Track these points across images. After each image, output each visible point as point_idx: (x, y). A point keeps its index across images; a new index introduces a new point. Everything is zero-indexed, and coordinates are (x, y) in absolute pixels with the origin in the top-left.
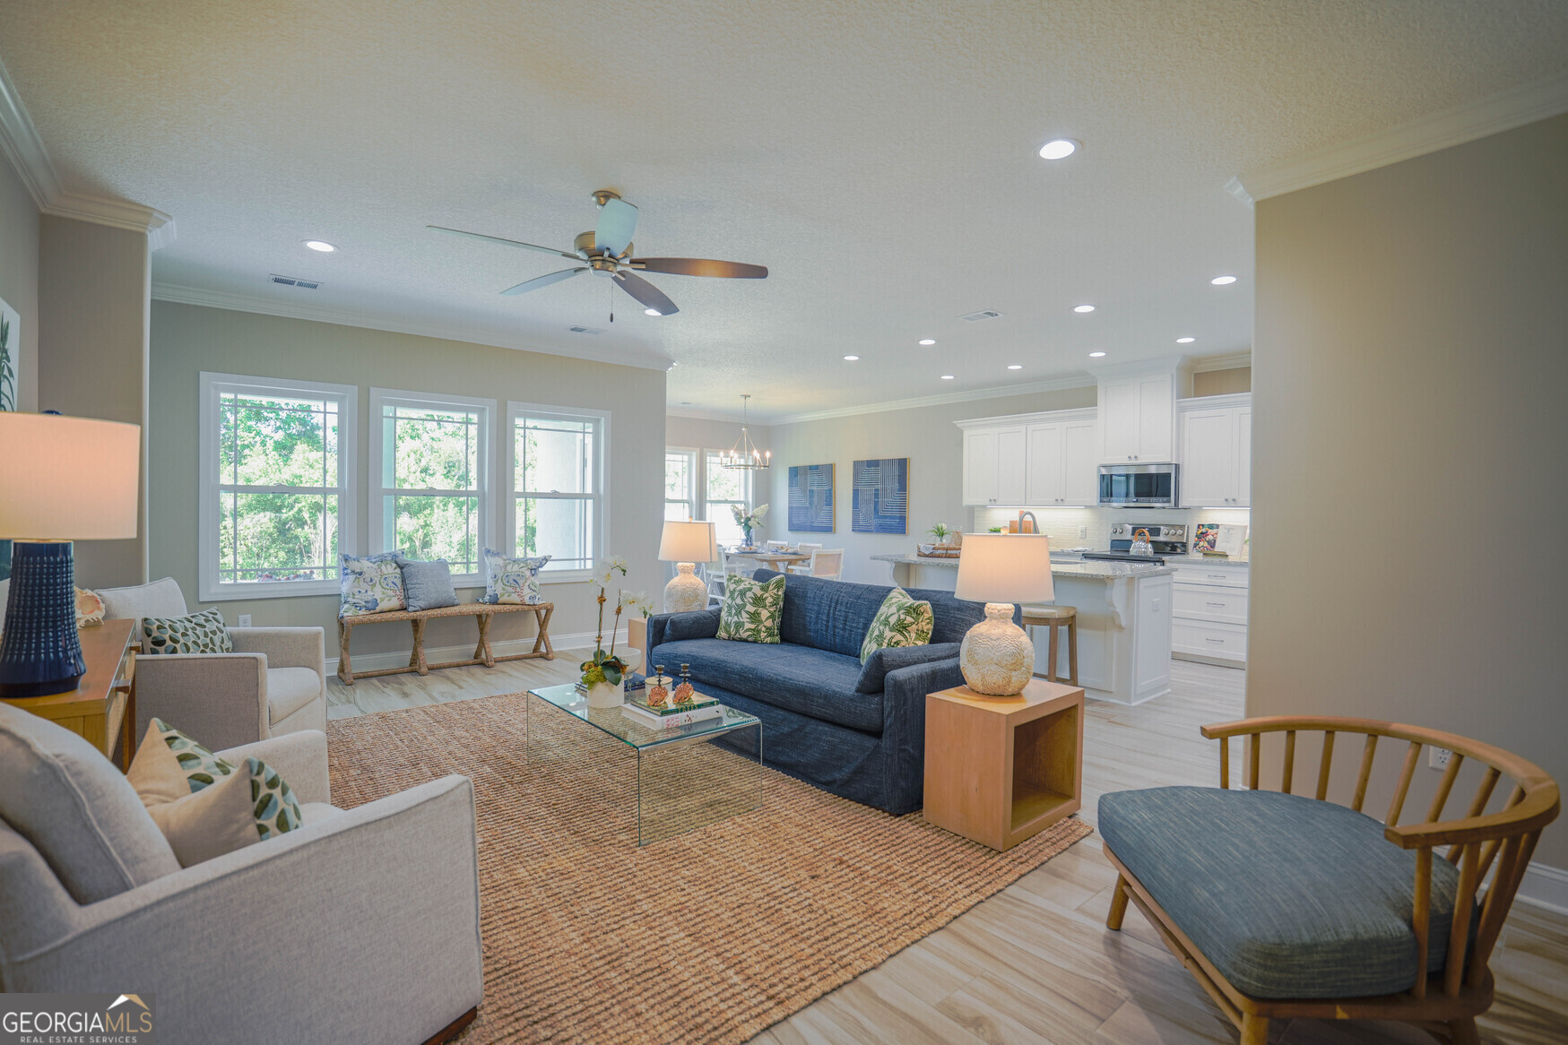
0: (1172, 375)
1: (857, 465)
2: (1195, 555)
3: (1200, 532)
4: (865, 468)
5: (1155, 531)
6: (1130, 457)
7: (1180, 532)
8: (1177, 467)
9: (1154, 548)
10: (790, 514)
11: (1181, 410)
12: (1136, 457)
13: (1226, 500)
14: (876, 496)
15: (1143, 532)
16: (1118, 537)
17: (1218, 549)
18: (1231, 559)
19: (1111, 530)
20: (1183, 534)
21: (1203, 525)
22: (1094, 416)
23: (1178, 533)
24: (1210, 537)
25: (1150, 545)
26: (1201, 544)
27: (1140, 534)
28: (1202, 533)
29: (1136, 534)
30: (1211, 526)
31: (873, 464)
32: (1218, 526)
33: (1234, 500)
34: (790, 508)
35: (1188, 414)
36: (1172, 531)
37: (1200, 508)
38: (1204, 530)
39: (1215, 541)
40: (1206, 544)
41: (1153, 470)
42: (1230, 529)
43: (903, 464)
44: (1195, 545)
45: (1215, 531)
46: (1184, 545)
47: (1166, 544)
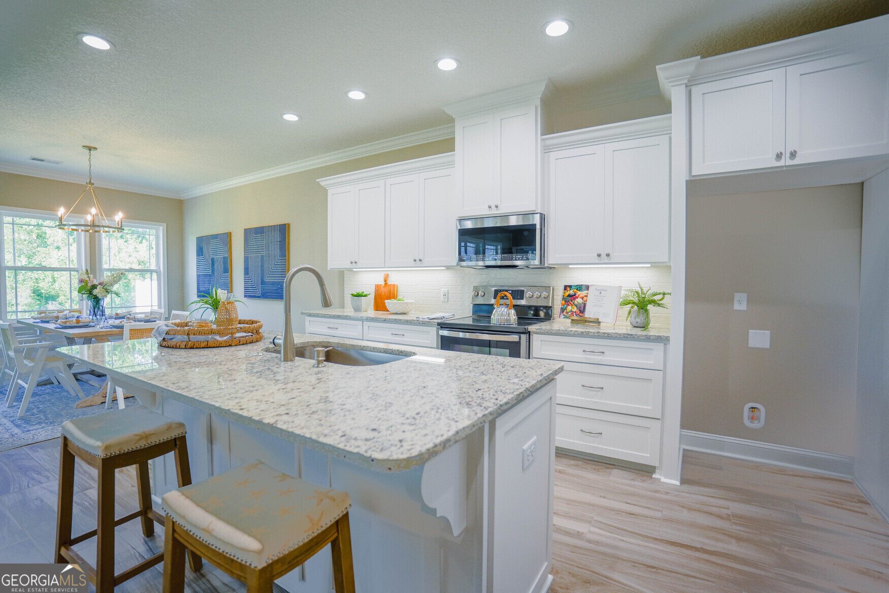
0: (536, 108)
1: (247, 232)
2: (560, 323)
3: (567, 294)
4: (253, 234)
5: (518, 294)
6: (490, 207)
7: (545, 294)
8: (543, 218)
9: (517, 314)
10: (198, 281)
11: (547, 149)
12: (497, 207)
13: (599, 255)
14: (262, 260)
15: (506, 296)
16: (480, 301)
17: (589, 314)
18: (605, 328)
19: (472, 293)
20: (548, 296)
21: (570, 287)
22: (451, 164)
23: (543, 296)
24: (579, 300)
25: (513, 311)
26: (569, 308)
27: (502, 298)
28: (569, 296)
29: (498, 297)
30: (580, 288)
31: (260, 231)
32: (587, 288)
33: (608, 255)
34: (198, 276)
35: (553, 155)
36: (537, 294)
37: (566, 265)
38: (571, 292)
39: (585, 304)
40: (575, 309)
41: (513, 221)
42: (601, 290)
43: (283, 230)
44: (563, 310)
45: (583, 293)
46: (548, 308)
47: (530, 307)
